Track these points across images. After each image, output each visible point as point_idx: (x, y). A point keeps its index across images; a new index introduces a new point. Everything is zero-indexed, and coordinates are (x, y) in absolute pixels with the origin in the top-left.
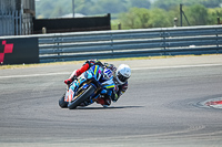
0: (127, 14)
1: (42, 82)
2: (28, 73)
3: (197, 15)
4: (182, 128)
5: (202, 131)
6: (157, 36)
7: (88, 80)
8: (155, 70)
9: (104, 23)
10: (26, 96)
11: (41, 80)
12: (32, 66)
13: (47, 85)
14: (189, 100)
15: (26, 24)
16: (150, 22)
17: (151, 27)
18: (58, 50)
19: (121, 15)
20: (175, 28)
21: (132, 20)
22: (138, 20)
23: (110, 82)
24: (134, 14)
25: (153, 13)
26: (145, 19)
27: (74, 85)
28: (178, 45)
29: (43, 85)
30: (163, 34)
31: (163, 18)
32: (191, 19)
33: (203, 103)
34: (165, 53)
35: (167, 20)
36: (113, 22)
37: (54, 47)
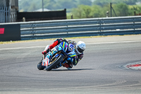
0: (77, 9)
1: (22, 53)
2: (14, 47)
3: (121, 10)
4: (112, 82)
5: (124, 84)
6: (96, 23)
7: (59, 51)
8: (94, 45)
9: (62, 15)
10: (12, 62)
11: (22, 51)
12: (16, 42)
13: (26, 54)
14: (116, 64)
15: (13, 15)
16: (91, 14)
17: (92, 17)
18: (33, 32)
19: (72, 9)
20: (107, 18)
21: (80, 13)
22: (84, 12)
23: (73, 52)
24: (81, 9)
25: (93, 9)
26: (88, 12)
27: (49, 55)
28: (109, 29)
29: (23, 54)
30: (100, 22)
31: (99, 12)
32: (117, 12)
33: (125, 66)
34: (101, 34)
35: (102, 13)
36: (68, 14)
37: (31, 30)
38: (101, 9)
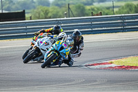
5: (83, 83)
9: (21, 16)
17: (50, 18)
20: (65, 18)
21: (39, 14)
24: (40, 10)
30: (58, 22)
35: (61, 13)
36: (27, 15)
38: (58, 9)
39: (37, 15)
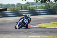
5: (26, 32)
6: (17, 12)
9: (5, 10)
16: (15, 9)
17: (15, 10)
20: (20, 11)
22: (12, 9)
26: (14, 9)
30: (18, 12)
31: (18, 9)
32: (24, 9)
34: (18, 16)
35: (19, 9)
36: (7, 10)
38: (18, 8)
39: (11, 10)
